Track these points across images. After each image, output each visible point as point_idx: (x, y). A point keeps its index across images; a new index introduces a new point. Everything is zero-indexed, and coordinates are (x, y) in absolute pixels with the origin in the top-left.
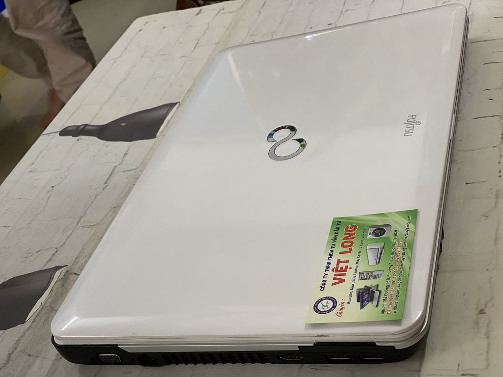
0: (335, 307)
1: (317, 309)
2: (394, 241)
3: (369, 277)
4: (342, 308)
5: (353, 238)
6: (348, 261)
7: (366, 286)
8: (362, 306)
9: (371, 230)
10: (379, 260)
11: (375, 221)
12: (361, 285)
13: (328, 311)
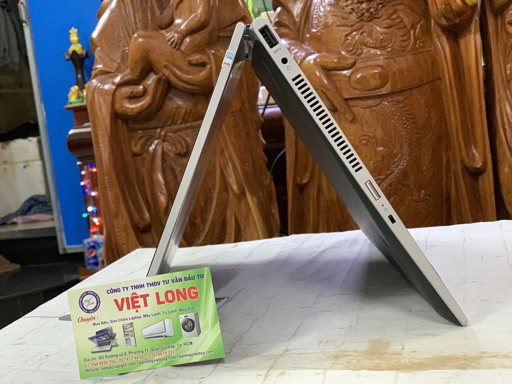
0: (89, 313)
1: (85, 295)
2: (176, 345)
3: (126, 335)
4: (88, 320)
5: (179, 300)
6: (146, 305)
7: (115, 335)
8: (92, 339)
9: (191, 316)
10: (149, 338)
11: (205, 315)
12: (117, 329)
13: (83, 308)
